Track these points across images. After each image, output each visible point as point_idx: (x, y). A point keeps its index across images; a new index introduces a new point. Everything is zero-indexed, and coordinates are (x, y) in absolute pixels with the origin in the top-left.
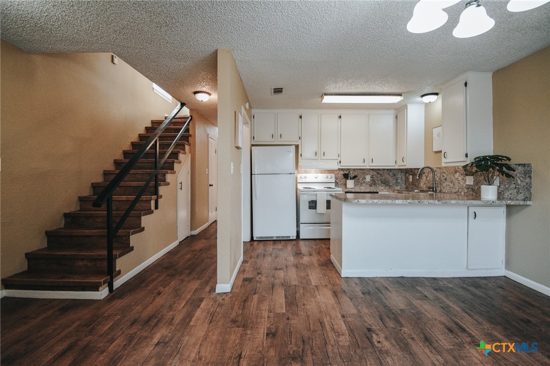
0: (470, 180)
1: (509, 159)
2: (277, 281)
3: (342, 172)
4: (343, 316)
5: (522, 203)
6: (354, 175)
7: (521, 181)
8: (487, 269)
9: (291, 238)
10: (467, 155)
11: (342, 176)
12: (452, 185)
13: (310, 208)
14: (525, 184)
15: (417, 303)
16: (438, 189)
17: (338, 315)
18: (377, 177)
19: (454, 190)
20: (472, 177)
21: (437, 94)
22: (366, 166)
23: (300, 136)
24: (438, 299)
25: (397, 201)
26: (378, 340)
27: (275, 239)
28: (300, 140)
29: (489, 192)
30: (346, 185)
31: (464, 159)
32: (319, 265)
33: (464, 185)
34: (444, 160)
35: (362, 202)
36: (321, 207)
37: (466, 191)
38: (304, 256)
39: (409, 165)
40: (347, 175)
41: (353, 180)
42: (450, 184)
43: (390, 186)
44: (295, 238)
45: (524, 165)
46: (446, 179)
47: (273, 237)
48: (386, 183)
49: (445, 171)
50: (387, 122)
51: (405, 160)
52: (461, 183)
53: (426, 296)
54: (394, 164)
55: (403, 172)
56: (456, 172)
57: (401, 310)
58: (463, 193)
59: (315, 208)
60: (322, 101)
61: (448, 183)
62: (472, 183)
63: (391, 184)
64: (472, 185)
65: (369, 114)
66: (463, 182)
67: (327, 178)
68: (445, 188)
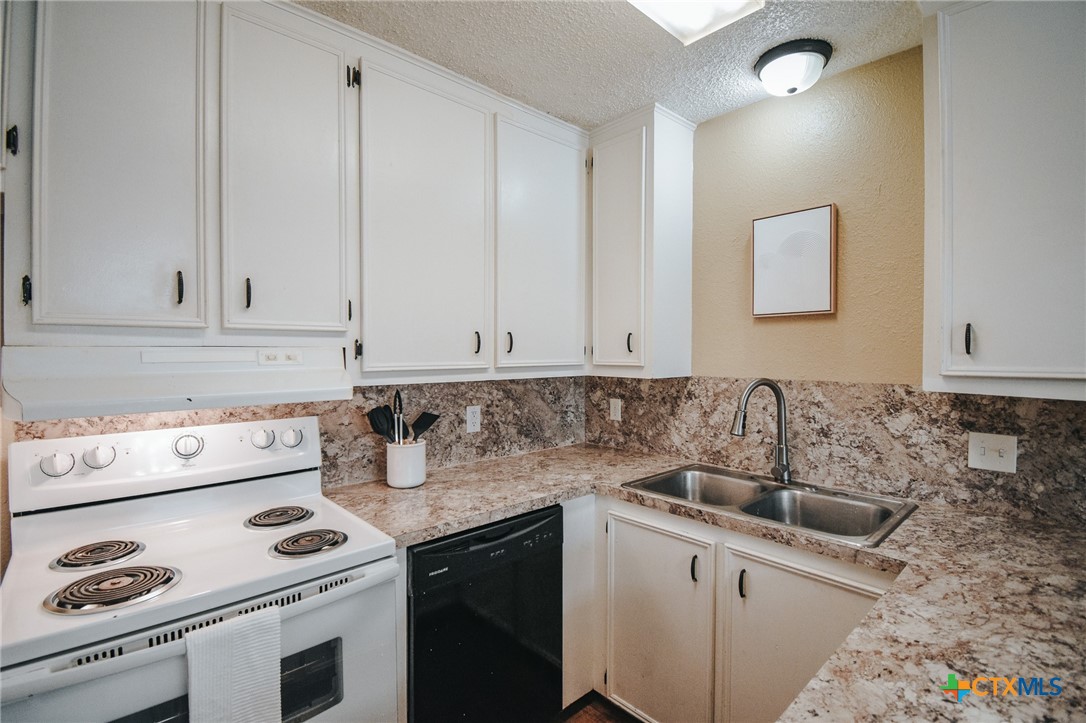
3: (358, 401)
6: (417, 416)
11: (357, 424)
12: (864, 462)
18: (506, 411)
20: (1014, 439)
22: (483, 370)
30: (381, 467)
33: (951, 470)
37: (964, 494)
39: (654, 363)
41: (422, 443)
42: (856, 454)
43: (545, 442)
46: (825, 433)
48: (530, 430)
49: (820, 397)
51: (638, 345)
52: (931, 458)
54: (578, 359)
56: (894, 408)
58: (941, 500)
61: (838, 451)
62: (1009, 466)
63: (548, 434)
64: (1009, 476)
65: (495, 115)
66: (944, 453)
67: (270, 444)
68: (821, 471)
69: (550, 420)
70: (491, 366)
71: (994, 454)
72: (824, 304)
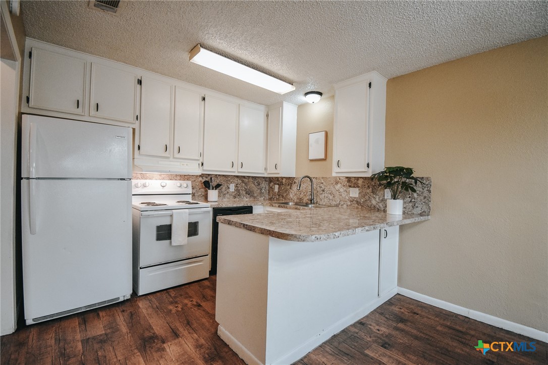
3: (201, 179)
6: (216, 184)
7: (419, 195)
11: (201, 185)
12: (331, 197)
14: (422, 198)
18: (242, 187)
19: (334, 203)
20: (358, 189)
22: (234, 172)
23: (138, 113)
30: (206, 196)
33: (347, 198)
34: (336, 169)
37: (349, 204)
40: (207, 183)
42: (329, 195)
46: (323, 191)
48: (250, 193)
49: (323, 181)
51: (278, 167)
52: (343, 195)
54: (263, 171)
55: (267, 181)
56: (337, 183)
58: (345, 206)
61: (326, 195)
62: (357, 195)
63: (256, 195)
64: (357, 198)
65: (239, 105)
66: (346, 194)
68: (323, 201)
69: (256, 191)
70: (236, 171)
71: (355, 193)
72: (323, 157)
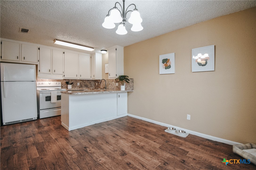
0: (117, 84)
1: (128, 77)
2: (29, 143)
3: (65, 81)
4: (73, 147)
5: (131, 91)
6: (71, 83)
7: (131, 84)
8: (123, 114)
9: (34, 119)
10: (116, 75)
11: (65, 83)
12: (111, 86)
13: (46, 100)
15: (102, 131)
16: (107, 88)
17: (70, 147)
18: (83, 84)
19: (112, 88)
21: (106, 51)
22: (78, 78)
23: (39, 59)
24: (109, 128)
25: (94, 92)
26: (89, 150)
27: (21, 122)
28: (39, 62)
29: (123, 88)
30: (67, 87)
31: (115, 76)
32: (55, 129)
34: (109, 77)
35: (79, 94)
36: (54, 99)
37: (116, 88)
38: (45, 127)
39: (96, 78)
40: (68, 82)
41: (71, 85)
43: (88, 88)
44: (36, 119)
45: (132, 79)
46: (109, 84)
47: (20, 121)
48: (86, 86)
49: (109, 81)
50: (87, 59)
51: (95, 76)
52: (114, 85)
53: (105, 128)
54: (90, 78)
55: (94, 81)
56: (113, 81)
57: (97, 136)
59: (50, 100)
60: (54, 43)
63: (89, 87)
64: (118, 86)
65: (79, 54)
67: (56, 84)
69: (89, 85)
